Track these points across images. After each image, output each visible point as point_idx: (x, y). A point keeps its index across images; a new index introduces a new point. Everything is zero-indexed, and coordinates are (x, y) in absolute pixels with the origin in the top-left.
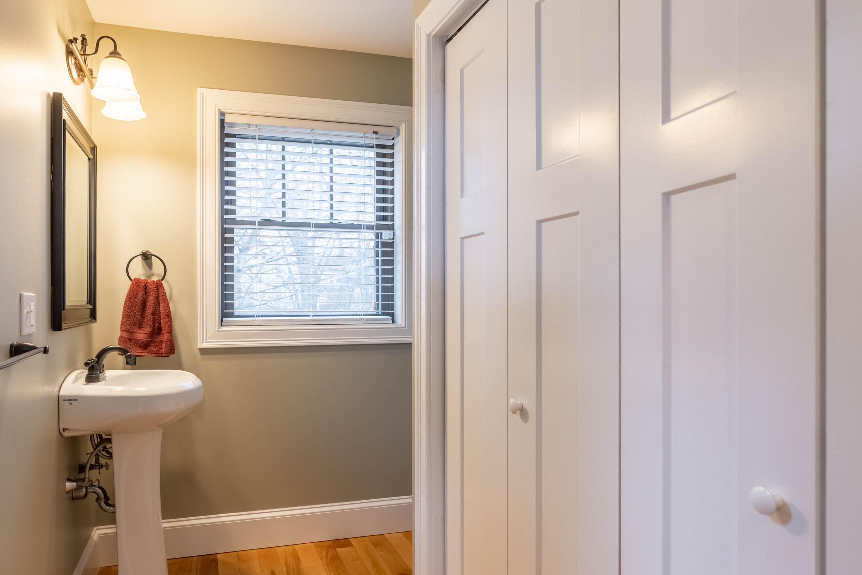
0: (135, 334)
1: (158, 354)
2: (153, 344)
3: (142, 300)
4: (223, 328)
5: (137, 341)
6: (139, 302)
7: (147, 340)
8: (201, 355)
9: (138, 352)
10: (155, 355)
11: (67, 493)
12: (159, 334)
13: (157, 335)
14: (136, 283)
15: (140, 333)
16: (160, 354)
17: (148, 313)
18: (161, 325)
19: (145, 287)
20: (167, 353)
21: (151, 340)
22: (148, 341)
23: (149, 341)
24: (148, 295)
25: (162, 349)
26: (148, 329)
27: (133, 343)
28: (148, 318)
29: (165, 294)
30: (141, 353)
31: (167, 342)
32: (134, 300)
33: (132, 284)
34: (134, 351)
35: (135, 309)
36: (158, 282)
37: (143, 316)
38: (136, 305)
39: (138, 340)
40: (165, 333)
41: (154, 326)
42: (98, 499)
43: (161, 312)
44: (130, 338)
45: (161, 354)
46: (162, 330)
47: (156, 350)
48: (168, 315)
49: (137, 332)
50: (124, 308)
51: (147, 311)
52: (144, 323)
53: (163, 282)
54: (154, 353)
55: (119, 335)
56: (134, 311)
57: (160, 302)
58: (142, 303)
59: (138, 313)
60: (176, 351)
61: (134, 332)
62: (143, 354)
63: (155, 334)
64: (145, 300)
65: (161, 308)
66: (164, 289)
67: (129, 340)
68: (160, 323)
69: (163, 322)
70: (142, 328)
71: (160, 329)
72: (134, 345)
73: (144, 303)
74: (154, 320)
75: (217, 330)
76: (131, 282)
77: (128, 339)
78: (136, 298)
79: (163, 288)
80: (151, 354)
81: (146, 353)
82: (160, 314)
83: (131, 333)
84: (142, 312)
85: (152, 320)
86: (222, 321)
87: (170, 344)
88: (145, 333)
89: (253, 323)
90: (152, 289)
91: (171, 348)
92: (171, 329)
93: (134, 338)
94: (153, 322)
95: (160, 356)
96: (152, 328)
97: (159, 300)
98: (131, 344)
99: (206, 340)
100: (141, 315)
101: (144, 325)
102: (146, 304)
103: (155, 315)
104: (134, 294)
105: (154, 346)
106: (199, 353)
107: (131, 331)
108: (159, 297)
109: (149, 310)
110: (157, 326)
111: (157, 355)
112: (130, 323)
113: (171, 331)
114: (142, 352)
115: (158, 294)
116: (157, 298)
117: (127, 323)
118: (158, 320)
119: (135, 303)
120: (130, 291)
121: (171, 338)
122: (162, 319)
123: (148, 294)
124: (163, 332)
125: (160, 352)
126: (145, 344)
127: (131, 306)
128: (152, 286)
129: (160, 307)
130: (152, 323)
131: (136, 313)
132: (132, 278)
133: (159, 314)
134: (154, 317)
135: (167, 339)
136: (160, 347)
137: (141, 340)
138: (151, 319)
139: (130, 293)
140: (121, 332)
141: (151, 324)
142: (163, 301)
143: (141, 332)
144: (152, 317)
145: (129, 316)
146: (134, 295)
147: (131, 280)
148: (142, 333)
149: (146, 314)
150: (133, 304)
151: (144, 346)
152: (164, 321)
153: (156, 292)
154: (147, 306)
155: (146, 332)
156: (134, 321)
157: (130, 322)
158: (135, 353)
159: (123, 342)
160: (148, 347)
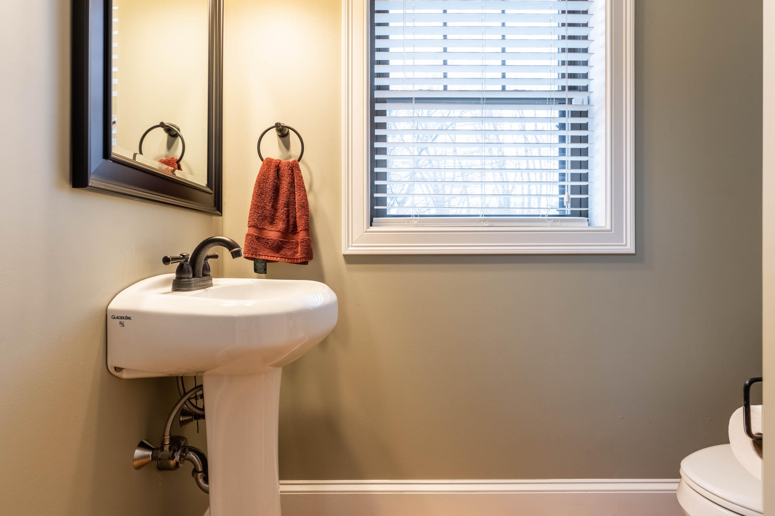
0: (265, 231)
1: (293, 260)
2: (287, 246)
3: (274, 186)
4: (372, 229)
5: (267, 241)
6: (270, 188)
7: (279, 240)
8: (346, 264)
9: (268, 256)
10: (289, 260)
11: (138, 468)
12: (295, 233)
13: (293, 235)
14: (268, 163)
15: (271, 230)
16: (295, 260)
17: (281, 204)
18: (296, 220)
19: (277, 168)
20: (302, 258)
21: (285, 240)
22: (280, 242)
23: (282, 242)
24: (282, 180)
25: (298, 253)
26: (281, 225)
27: (263, 243)
28: (281, 211)
29: (302, 178)
30: (272, 258)
31: (303, 242)
32: (264, 186)
33: (263, 164)
34: (263, 254)
35: (265, 197)
36: (293, 163)
37: (275, 208)
38: (267, 192)
39: (268, 239)
40: (301, 230)
41: (288, 221)
42: (195, 471)
43: (296, 202)
44: (258, 236)
45: (297, 259)
46: (297, 226)
47: (291, 255)
48: (305, 206)
49: (268, 229)
50: (253, 196)
51: (280, 202)
52: (276, 218)
53: (300, 163)
54: (288, 258)
55: (246, 232)
56: (264, 200)
57: (296, 189)
58: (273, 190)
59: (269, 203)
60: (314, 256)
61: (264, 229)
62: (274, 259)
63: (291, 233)
64: (277, 186)
65: (297, 198)
66: (301, 172)
67: (257, 239)
68: (295, 218)
69: (298, 215)
70: (274, 223)
71: (295, 226)
72: (263, 246)
73: (277, 190)
74: (289, 214)
75: (365, 231)
76: (262, 163)
77: (255, 237)
78: (267, 183)
79: (300, 170)
80: (284, 259)
81: (278, 258)
82: (295, 205)
83: (261, 230)
84: (273, 202)
85: (286, 214)
86: (371, 221)
87: (306, 246)
88: (277, 231)
89: (409, 223)
90: (285, 172)
91: (308, 251)
92: (307, 225)
93: (263, 237)
94: (287, 216)
95: (295, 262)
96: (286, 224)
97: (294, 187)
98: (260, 244)
99: (352, 244)
100: (273, 206)
101: (276, 220)
102: (279, 192)
103: (289, 206)
104: (265, 177)
105: (288, 249)
106: (344, 261)
107: (260, 227)
108: (294, 183)
109: (282, 200)
110: (291, 221)
111: (291, 260)
112: (258, 216)
113: (308, 228)
114: (273, 255)
115: (293, 179)
116: (292, 184)
117: (256, 215)
118: (292, 214)
119: (265, 190)
120: (260, 173)
121: (307, 237)
122: (297, 211)
123: (282, 178)
124: (299, 229)
125: (296, 257)
126: (277, 245)
127: (261, 193)
128: (286, 167)
129: (295, 196)
130: (286, 218)
131: (267, 204)
132: (264, 158)
133: (293, 205)
134: (288, 209)
135: (303, 239)
136: (296, 250)
137: (272, 239)
138: (285, 212)
139: (260, 176)
140: (249, 228)
141: (284, 219)
142: (299, 187)
143: (273, 229)
144: (285, 209)
145: (258, 206)
146: (264, 179)
147: (262, 159)
148: (274, 231)
149: (279, 206)
150: (262, 190)
151: (276, 248)
152: (300, 214)
153: (291, 176)
154: (280, 194)
155: (279, 230)
156: (264, 214)
157: (259, 214)
158: (264, 256)
159: (249, 241)
160: (281, 249)
